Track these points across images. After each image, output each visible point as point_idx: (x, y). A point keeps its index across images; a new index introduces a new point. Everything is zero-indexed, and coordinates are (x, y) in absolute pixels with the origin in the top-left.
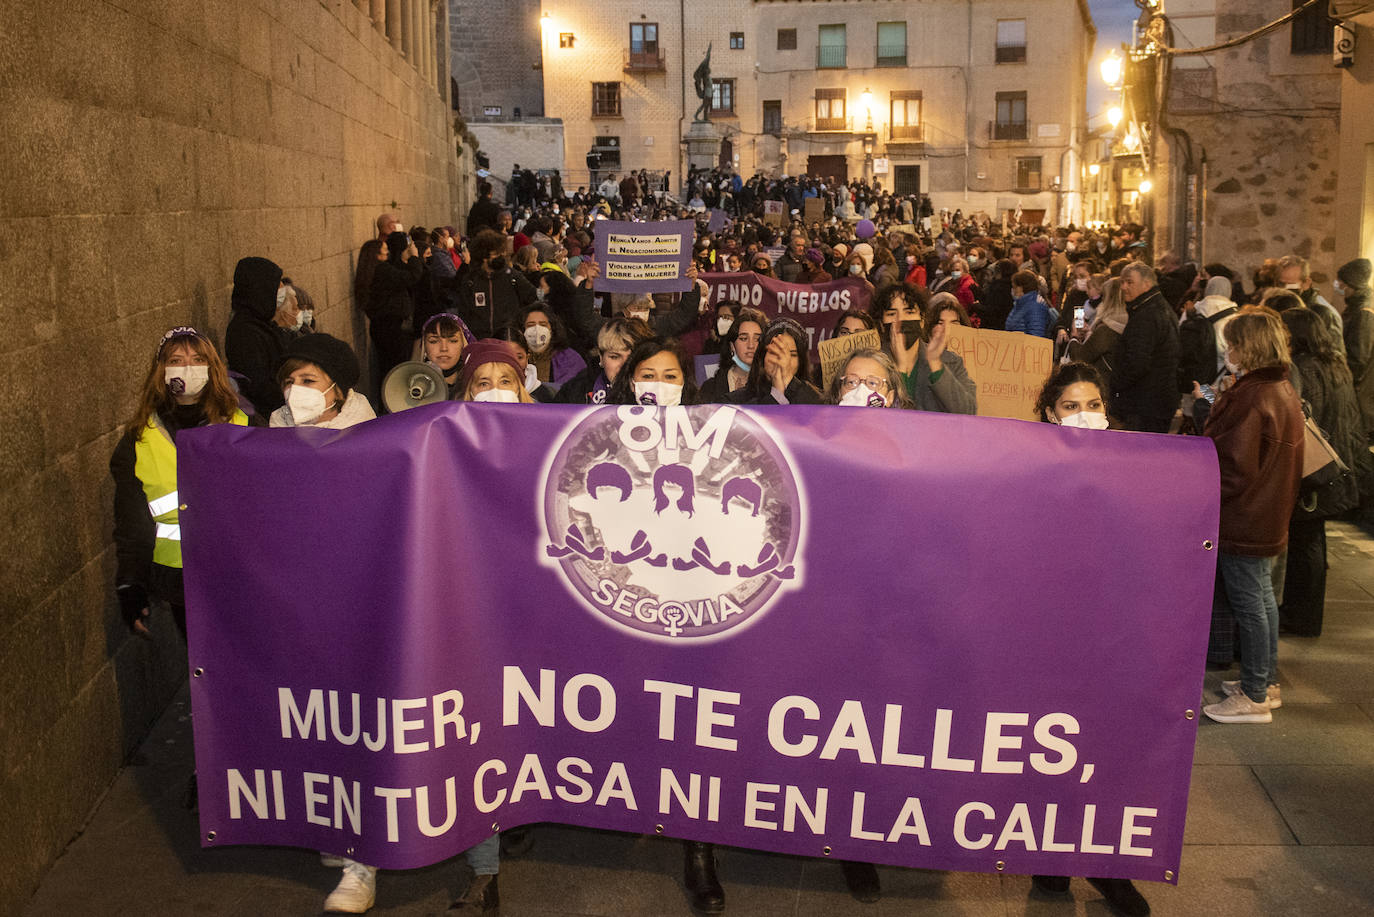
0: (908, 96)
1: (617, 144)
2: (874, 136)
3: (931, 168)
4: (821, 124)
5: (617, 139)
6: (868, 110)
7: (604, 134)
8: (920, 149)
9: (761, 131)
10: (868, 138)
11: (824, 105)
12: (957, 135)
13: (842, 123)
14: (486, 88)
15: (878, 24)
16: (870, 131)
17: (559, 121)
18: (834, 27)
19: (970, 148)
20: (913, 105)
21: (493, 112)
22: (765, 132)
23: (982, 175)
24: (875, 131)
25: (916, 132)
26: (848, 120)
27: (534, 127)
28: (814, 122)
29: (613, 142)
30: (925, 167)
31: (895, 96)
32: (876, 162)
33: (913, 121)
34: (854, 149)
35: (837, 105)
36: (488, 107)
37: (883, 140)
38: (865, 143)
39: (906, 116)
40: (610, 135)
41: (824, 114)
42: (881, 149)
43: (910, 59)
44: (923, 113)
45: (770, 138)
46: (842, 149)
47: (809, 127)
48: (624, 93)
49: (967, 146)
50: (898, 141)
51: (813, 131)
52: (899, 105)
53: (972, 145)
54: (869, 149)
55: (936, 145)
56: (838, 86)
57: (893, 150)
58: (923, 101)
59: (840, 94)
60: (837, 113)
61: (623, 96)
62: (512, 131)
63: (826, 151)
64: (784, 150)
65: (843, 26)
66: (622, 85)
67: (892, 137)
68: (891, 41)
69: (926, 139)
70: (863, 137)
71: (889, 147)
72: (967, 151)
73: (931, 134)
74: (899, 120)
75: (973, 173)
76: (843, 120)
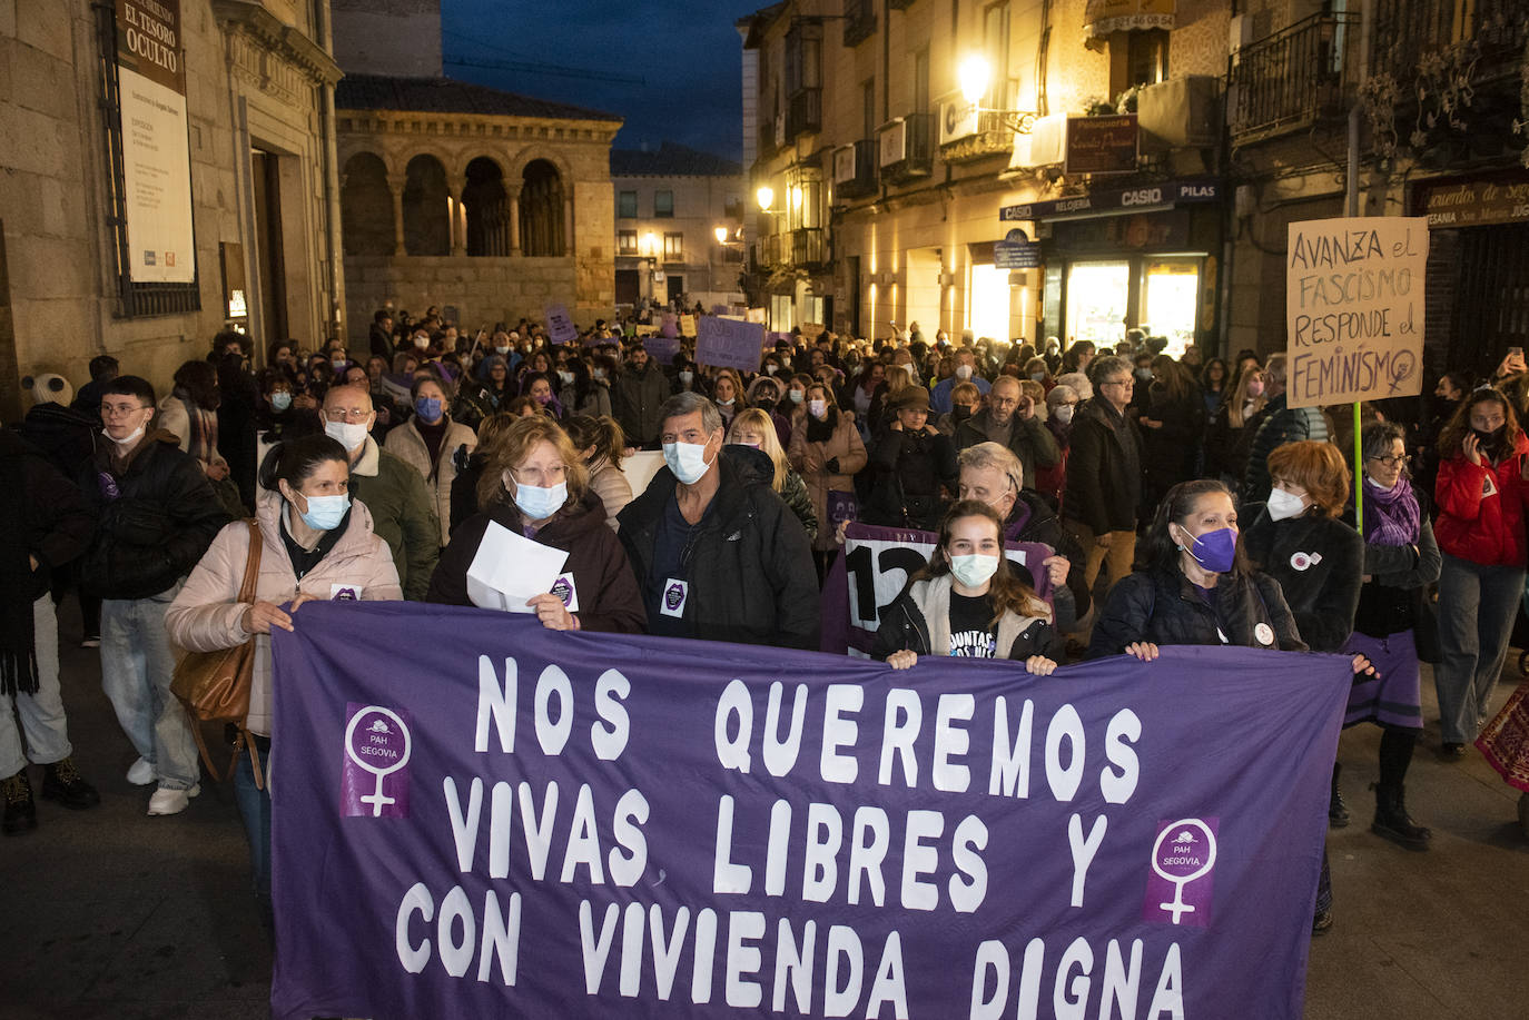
0: (674, 235)
2: (655, 259)
3: (689, 277)
4: (623, 251)
6: (651, 244)
8: (683, 268)
10: (651, 260)
11: (624, 240)
12: (703, 260)
13: (635, 251)
15: (657, 192)
16: (653, 256)
18: (628, 193)
19: (712, 267)
20: (678, 240)
23: (719, 283)
24: (655, 255)
25: (680, 257)
26: (639, 249)
28: (618, 250)
30: (685, 277)
31: (666, 235)
32: (656, 274)
33: (678, 250)
34: (643, 266)
35: (632, 239)
37: (661, 261)
38: (650, 263)
39: (672, 247)
41: (624, 245)
42: (659, 267)
43: (675, 213)
44: (684, 245)
46: (636, 266)
49: (710, 265)
50: (669, 261)
51: (618, 255)
52: (669, 240)
53: (713, 265)
54: (652, 267)
55: (692, 264)
56: (632, 228)
57: (666, 268)
58: (684, 238)
59: (634, 233)
60: (632, 245)
63: (626, 268)
65: (635, 192)
67: (665, 259)
68: (663, 202)
69: (686, 261)
70: (648, 259)
71: (664, 265)
72: (710, 267)
73: (689, 258)
74: (669, 250)
75: (713, 282)
76: (636, 249)
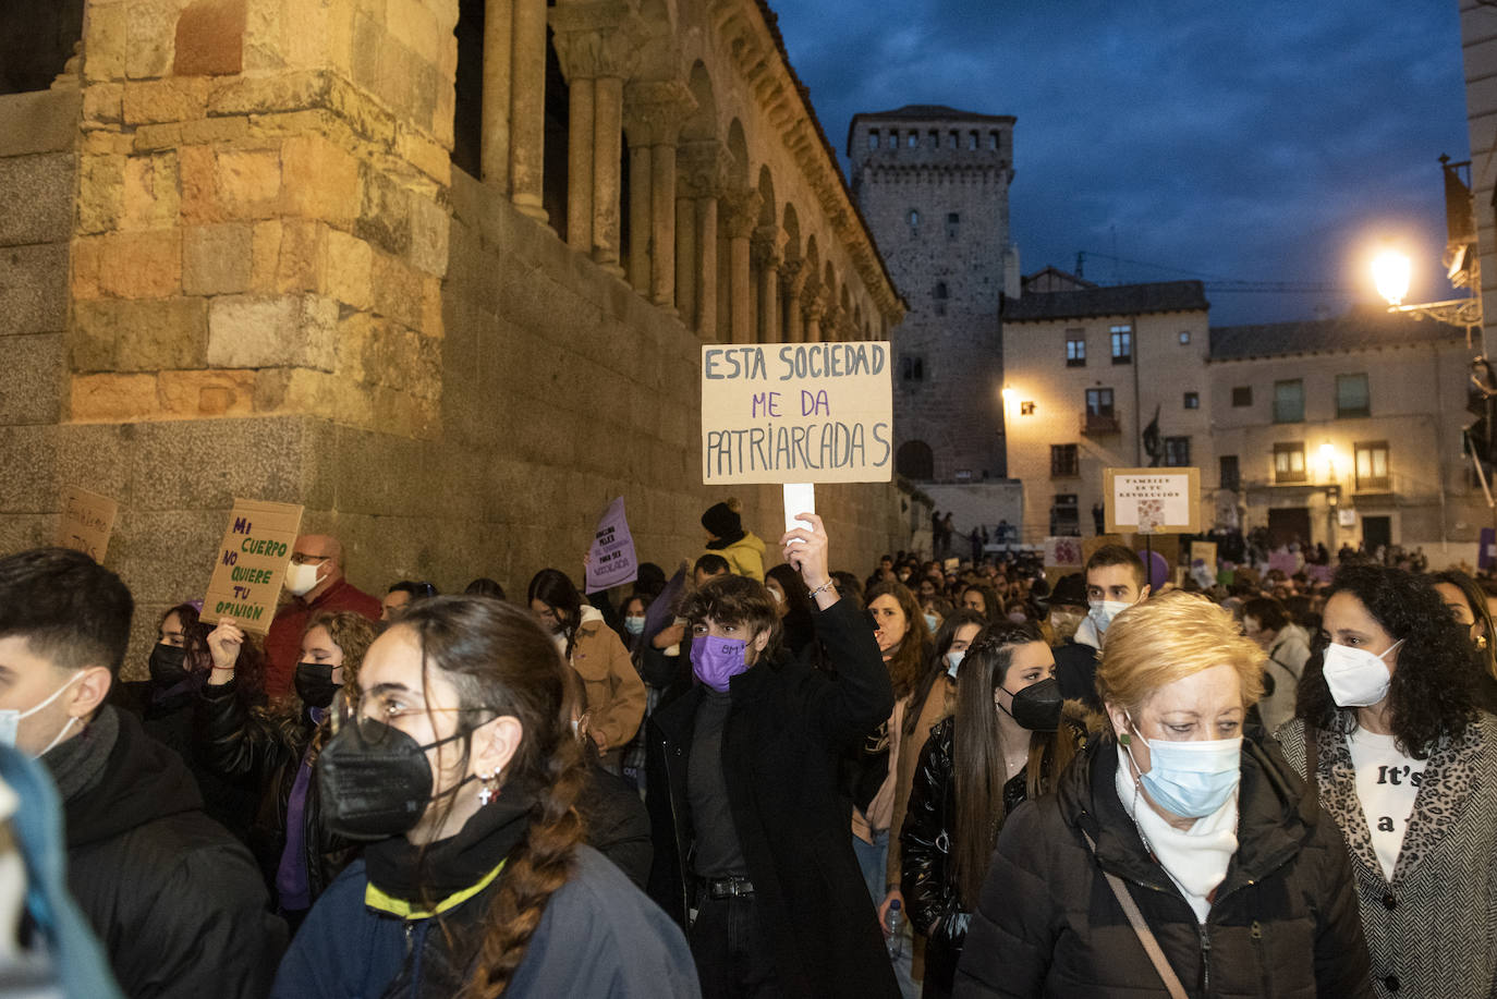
0: (1371, 447)
1: (1075, 502)
2: (1338, 488)
3: (1403, 518)
4: (1280, 477)
5: (1075, 497)
6: (1331, 463)
7: (1062, 492)
8: (1390, 500)
9: (1217, 485)
10: (1332, 490)
11: (1282, 458)
12: (1431, 483)
13: (1302, 476)
14: (958, 454)
15: (1337, 377)
16: (1333, 483)
17: (1017, 481)
18: (1291, 382)
19: (1446, 498)
20: (1379, 456)
21: (964, 475)
22: (1223, 486)
23: (1461, 525)
24: (1338, 482)
25: (1384, 482)
26: (1309, 473)
27: (996, 487)
28: (1273, 475)
29: (1071, 500)
30: (1395, 518)
31: (1357, 447)
32: (1342, 514)
33: (1380, 470)
34: (1317, 500)
35: (1297, 457)
36: (958, 471)
37: (1348, 490)
38: (1328, 495)
39: (1370, 466)
40: (1068, 492)
41: (1283, 466)
42: (1347, 500)
43: (1372, 410)
44: (1391, 462)
45: (1228, 492)
46: (1304, 501)
47: (1268, 480)
48: (1082, 454)
49: (1442, 495)
50: (1365, 491)
51: (1272, 484)
52: (1364, 456)
53: (1448, 494)
54: (1333, 501)
55: (1407, 494)
56: (1297, 439)
57: (1359, 502)
58: (1391, 451)
59: (1299, 447)
60: (1297, 466)
61: (1080, 457)
62: (974, 491)
63: (1287, 504)
64: (1242, 504)
65: (1299, 381)
66: (1079, 448)
67: (1358, 487)
68: (1351, 393)
69: (1395, 488)
70: (1325, 489)
71: (1355, 498)
72: (1443, 500)
73: (1402, 485)
74: (1364, 470)
75: (1451, 523)
76: (1303, 472)
